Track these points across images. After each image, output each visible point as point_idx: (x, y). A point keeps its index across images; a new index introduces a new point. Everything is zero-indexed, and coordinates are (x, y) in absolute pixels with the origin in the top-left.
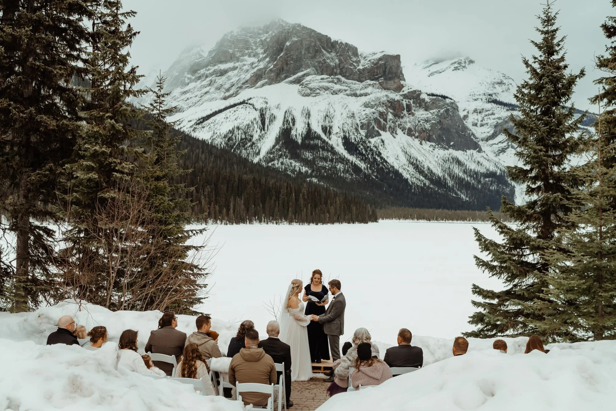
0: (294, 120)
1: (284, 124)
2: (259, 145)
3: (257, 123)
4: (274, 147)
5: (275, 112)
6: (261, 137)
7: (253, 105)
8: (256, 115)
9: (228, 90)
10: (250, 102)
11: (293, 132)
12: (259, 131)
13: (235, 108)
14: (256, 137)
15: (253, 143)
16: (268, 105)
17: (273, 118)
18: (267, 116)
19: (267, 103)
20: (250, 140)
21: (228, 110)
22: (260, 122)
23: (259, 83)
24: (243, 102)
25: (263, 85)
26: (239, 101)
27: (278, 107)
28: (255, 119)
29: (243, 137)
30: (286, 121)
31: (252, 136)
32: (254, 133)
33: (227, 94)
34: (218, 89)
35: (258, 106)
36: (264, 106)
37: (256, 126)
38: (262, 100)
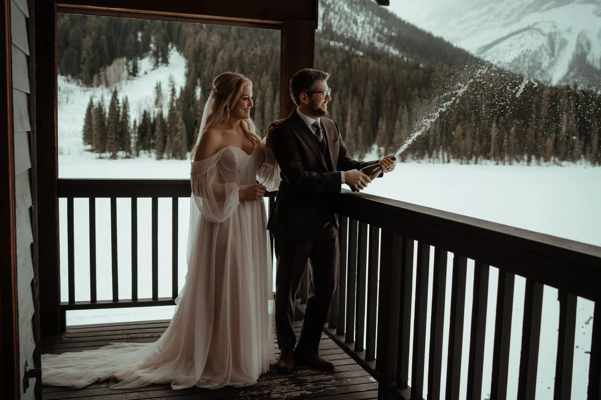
0: (589, 45)
1: (577, 49)
2: (550, 72)
3: (546, 50)
4: (568, 74)
5: (565, 36)
6: (551, 65)
7: (540, 30)
8: (543, 40)
9: (509, 16)
10: (535, 27)
11: (589, 58)
12: (548, 58)
13: (520, 35)
14: (545, 64)
15: (543, 71)
16: (557, 30)
17: (564, 43)
18: (557, 41)
19: (555, 27)
20: (539, 68)
21: (512, 38)
22: (549, 48)
23: (545, 7)
24: (528, 28)
25: (549, 8)
26: (523, 27)
27: (569, 31)
28: (543, 45)
29: (531, 64)
30: (579, 45)
31: (540, 64)
32: (543, 60)
33: (508, 21)
34: (497, 16)
35: (546, 31)
36: (553, 30)
37: (544, 53)
38: (550, 24)
